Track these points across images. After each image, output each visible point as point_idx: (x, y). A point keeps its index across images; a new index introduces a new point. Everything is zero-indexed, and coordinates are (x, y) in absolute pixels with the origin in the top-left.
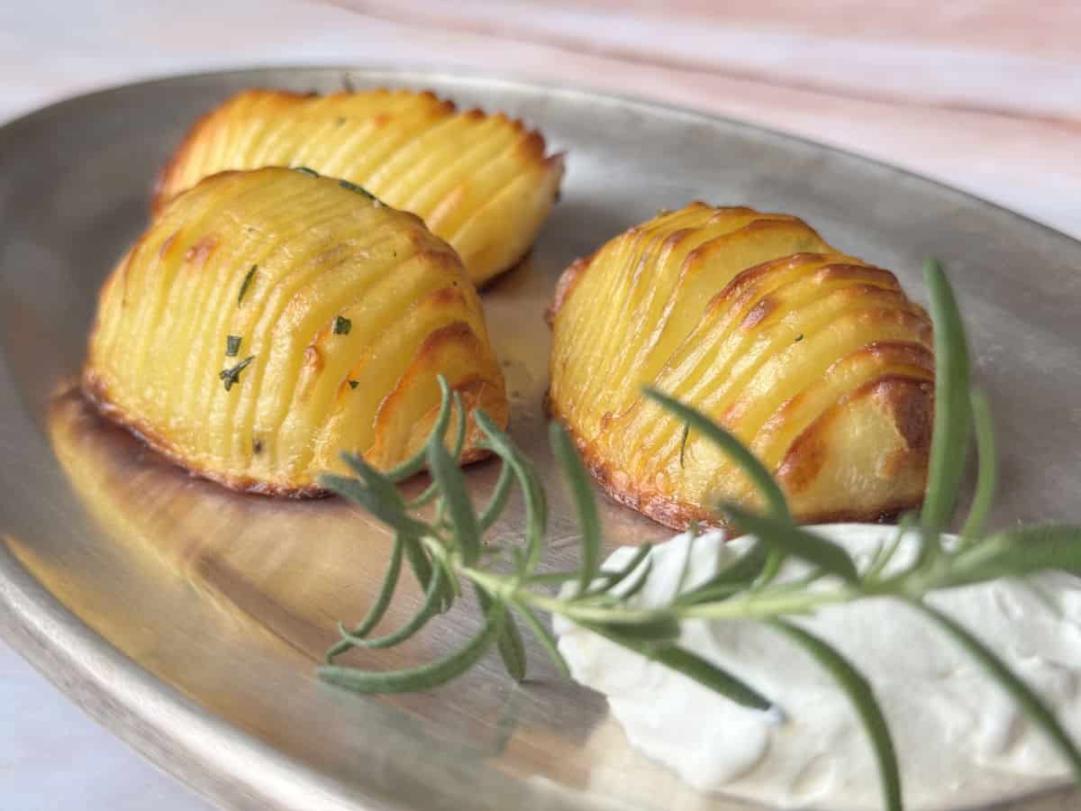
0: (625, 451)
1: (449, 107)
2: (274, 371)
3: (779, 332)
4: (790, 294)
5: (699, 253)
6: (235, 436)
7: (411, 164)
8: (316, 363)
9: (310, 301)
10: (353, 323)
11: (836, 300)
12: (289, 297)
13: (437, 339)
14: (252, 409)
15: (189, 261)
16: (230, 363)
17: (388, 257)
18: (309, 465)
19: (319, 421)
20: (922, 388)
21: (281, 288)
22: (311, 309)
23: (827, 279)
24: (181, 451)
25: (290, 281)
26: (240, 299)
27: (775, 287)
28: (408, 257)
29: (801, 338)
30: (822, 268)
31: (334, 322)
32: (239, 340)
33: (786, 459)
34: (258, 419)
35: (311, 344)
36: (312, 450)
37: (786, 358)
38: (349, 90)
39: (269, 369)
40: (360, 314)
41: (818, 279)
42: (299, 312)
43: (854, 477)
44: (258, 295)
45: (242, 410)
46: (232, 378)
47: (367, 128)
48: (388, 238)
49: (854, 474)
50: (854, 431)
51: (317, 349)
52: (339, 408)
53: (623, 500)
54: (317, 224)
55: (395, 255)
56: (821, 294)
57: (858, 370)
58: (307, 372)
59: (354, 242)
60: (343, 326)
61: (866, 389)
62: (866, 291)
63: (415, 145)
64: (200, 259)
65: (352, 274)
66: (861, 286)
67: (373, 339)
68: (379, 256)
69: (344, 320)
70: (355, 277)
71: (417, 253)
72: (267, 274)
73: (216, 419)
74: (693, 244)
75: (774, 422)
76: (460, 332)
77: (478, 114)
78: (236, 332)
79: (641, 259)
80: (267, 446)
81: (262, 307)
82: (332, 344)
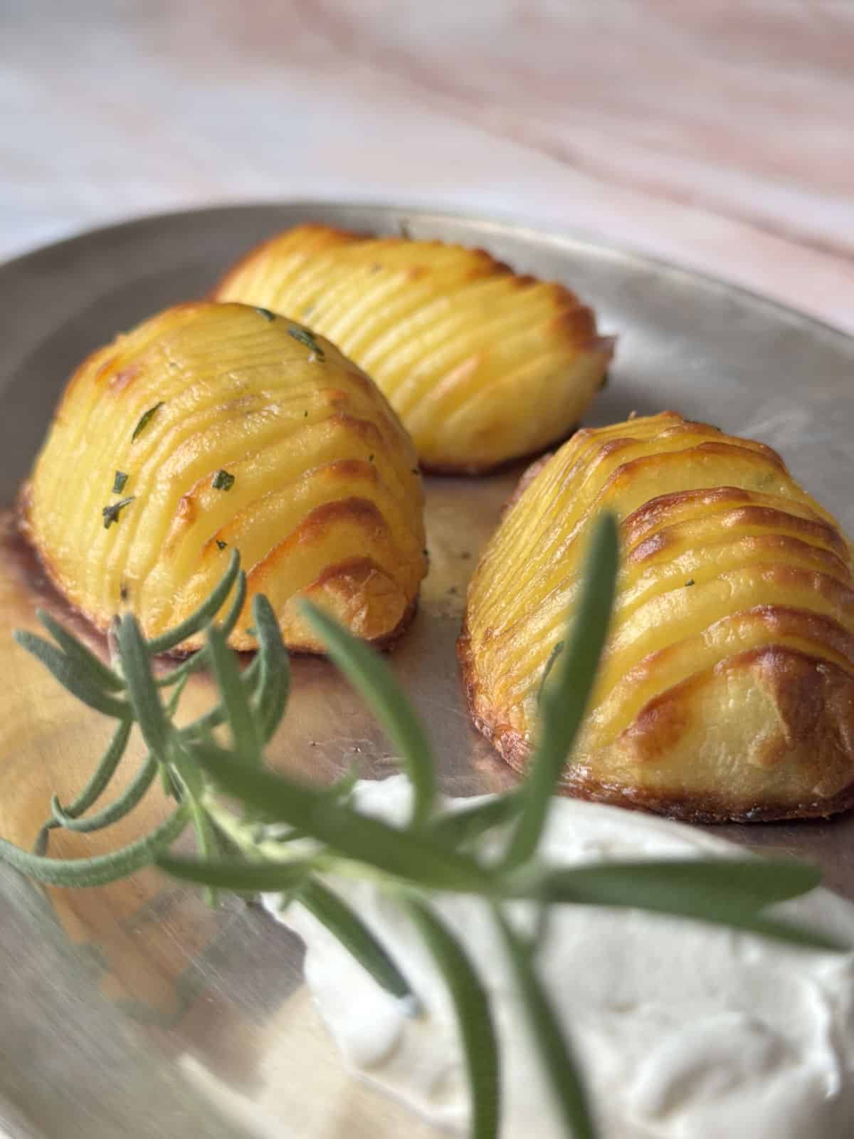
0: (492, 674)
1: (501, 269)
2: (149, 518)
3: (668, 573)
4: (692, 532)
5: (628, 468)
6: (108, 577)
7: (431, 325)
8: (185, 515)
9: (199, 449)
10: (236, 480)
11: (745, 547)
12: (182, 439)
13: (326, 514)
14: (125, 555)
15: (112, 387)
16: (114, 500)
17: (297, 415)
18: (169, 623)
19: (182, 578)
20: (818, 669)
21: (177, 430)
22: (197, 458)
23: (740, 522)
24: (66, 584)
25: (187, 423)
26: (136, 434)
27: (679, 520)
28: (321, 420)
29: (692, 583)
30: (741, 508)
31: (216, 475)
32: (126, 477)
33: (640, 718)
34: (129, 564)
35: (188, 494)
36: (172, 607)
37: (665, 605)
38: (405, 236)
39: (146, 514)
40: (249, 472)
41: (730, 521)
42: (185, 458)
43: (722, 757)
44: (153, 434)
45: (116, 552)
46: (113, 515)
47: (398, 280)
48: (305, 396)
49: (722, 753)
50: (727, 703)
51: (190, 500)
52: (203, 569)
53: (481, 728)
54: (235, 370)
55: (306, 415)
56: (731, 538)
57: (746, 632)
58: (178, 522)
59: (267, 395)
60: (225, 481)
61: (749, 658)
62: (782, 543)
63: (443, 304)
64: (121, 386)
65: (254, 427)
66: (778, 538)
67: (256, 502)
68: (289, 414)
69: (227, 475)
70: (256, 431)
71: (330, 417)
72: (168, 413)
73: (93, 556)
74: (627, 457)
75: (635, 674)
76: (359, 510)
77: (527, 281)
78: (127, 469)
79: (576, 465)
80: (132, 593)
81: (155, 445)
82: (208, 499)
